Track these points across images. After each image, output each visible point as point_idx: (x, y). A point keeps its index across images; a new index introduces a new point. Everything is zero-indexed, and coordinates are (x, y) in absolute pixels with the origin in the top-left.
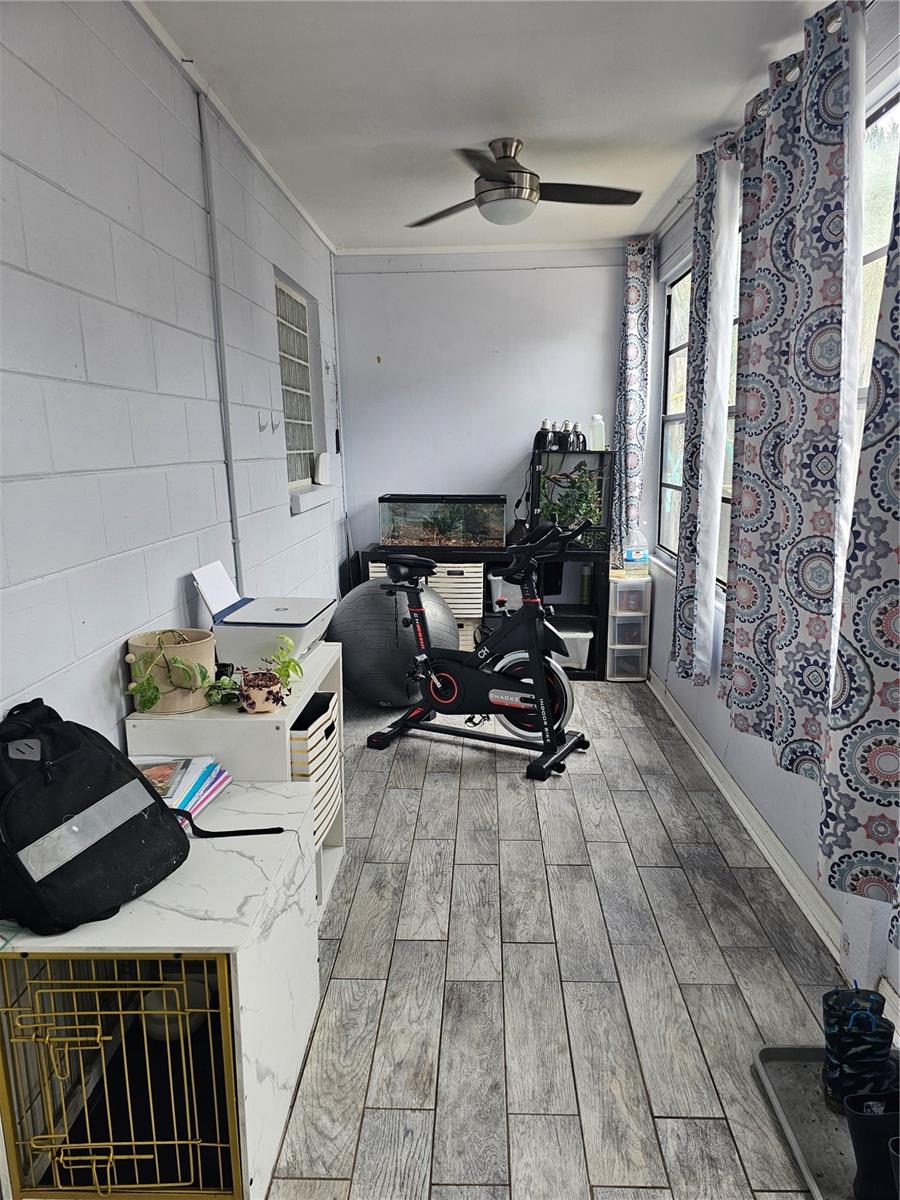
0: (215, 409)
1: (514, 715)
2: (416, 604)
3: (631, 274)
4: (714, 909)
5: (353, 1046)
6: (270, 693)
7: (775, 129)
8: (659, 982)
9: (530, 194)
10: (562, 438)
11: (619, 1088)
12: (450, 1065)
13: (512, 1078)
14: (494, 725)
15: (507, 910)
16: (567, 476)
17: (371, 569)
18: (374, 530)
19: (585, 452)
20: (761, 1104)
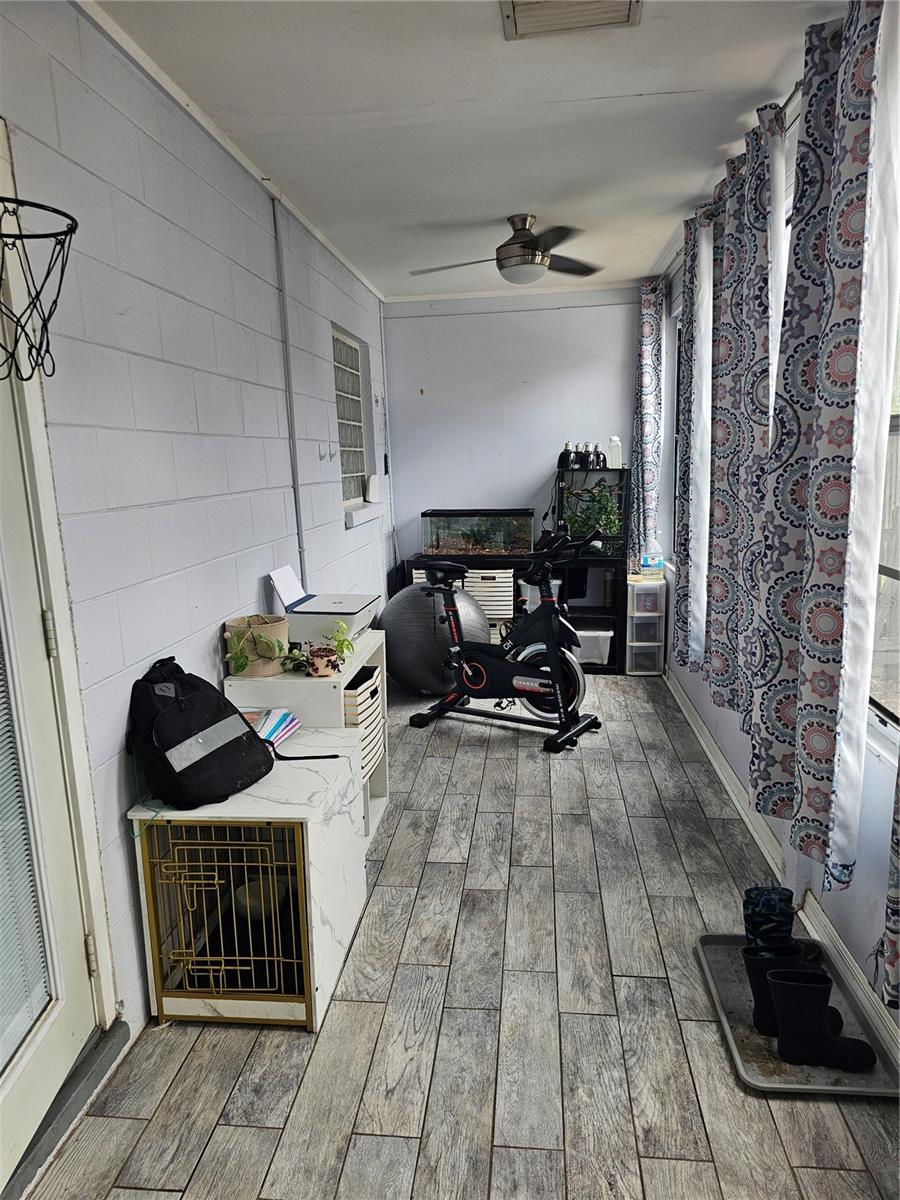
0: (285, 446)
1: (535, 699)
2: (451, 604)
3: (644, 311)
4: (687, 847)
5: (391, 927)
6: (329, 661)
7: (732, 213)
8: (632, 894)
9: (542, 260)
10: (582, 457)
11: (588, 959)
12: (463, 941)
13: (508, 950)
14: (519, 708)
15: (516, 844)
16: (589, 492)
17: (414, 576)
18: (417, 542)
19: (605, 469)
20: (696, 971)
